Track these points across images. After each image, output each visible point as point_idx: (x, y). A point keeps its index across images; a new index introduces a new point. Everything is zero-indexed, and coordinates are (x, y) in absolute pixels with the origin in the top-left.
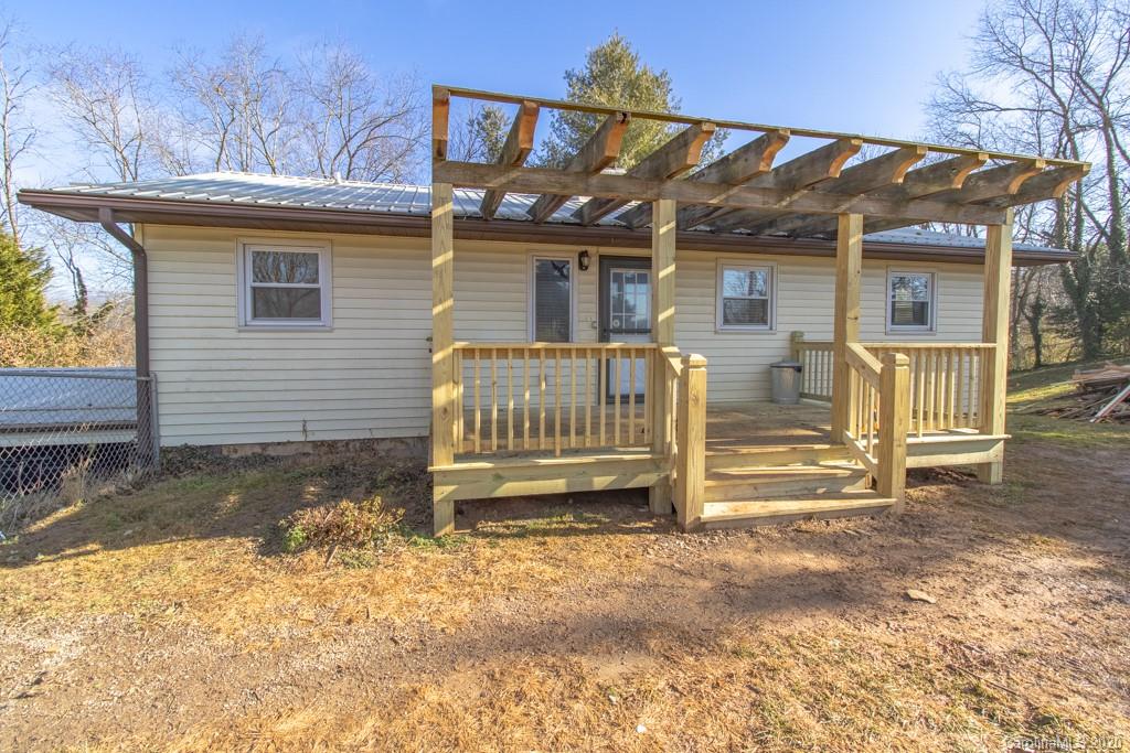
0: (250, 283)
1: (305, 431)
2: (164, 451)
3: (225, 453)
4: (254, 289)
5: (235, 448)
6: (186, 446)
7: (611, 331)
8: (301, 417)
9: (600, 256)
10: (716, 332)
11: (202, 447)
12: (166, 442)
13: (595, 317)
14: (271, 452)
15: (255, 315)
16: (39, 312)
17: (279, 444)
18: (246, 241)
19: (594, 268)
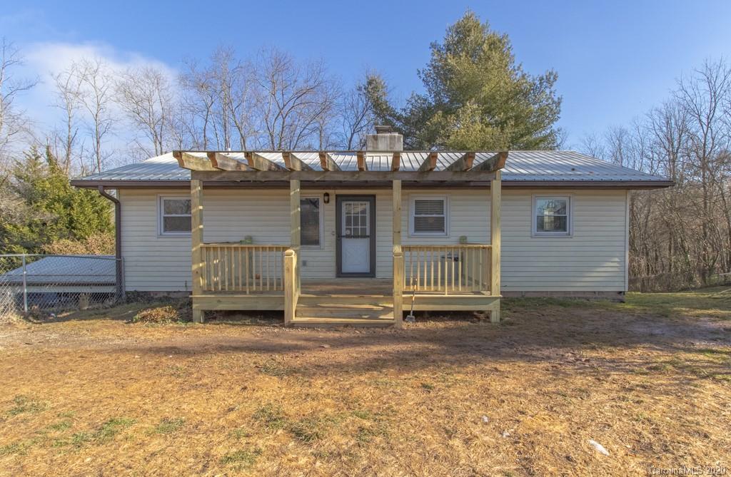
0: (163, 215)
1: (186, 286)
2: (127, 293)
3: (152, 295)
4: (164, 217)
5: (156, 293)
6: (135, 291)
7: (344, 236)
8: (185, 279)
9: (336, 195)
10: (409, 237)
11: (142, 292)
12: (128, 289)
13: (334, 229)
14: (171, 296)
15: (165, 231)
16: (109, 224)
17: (175, 292)
18: (161, 195)
19: (333, 202)
